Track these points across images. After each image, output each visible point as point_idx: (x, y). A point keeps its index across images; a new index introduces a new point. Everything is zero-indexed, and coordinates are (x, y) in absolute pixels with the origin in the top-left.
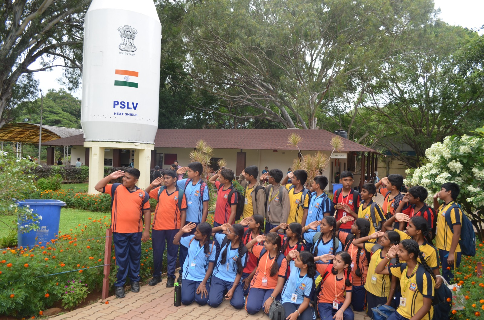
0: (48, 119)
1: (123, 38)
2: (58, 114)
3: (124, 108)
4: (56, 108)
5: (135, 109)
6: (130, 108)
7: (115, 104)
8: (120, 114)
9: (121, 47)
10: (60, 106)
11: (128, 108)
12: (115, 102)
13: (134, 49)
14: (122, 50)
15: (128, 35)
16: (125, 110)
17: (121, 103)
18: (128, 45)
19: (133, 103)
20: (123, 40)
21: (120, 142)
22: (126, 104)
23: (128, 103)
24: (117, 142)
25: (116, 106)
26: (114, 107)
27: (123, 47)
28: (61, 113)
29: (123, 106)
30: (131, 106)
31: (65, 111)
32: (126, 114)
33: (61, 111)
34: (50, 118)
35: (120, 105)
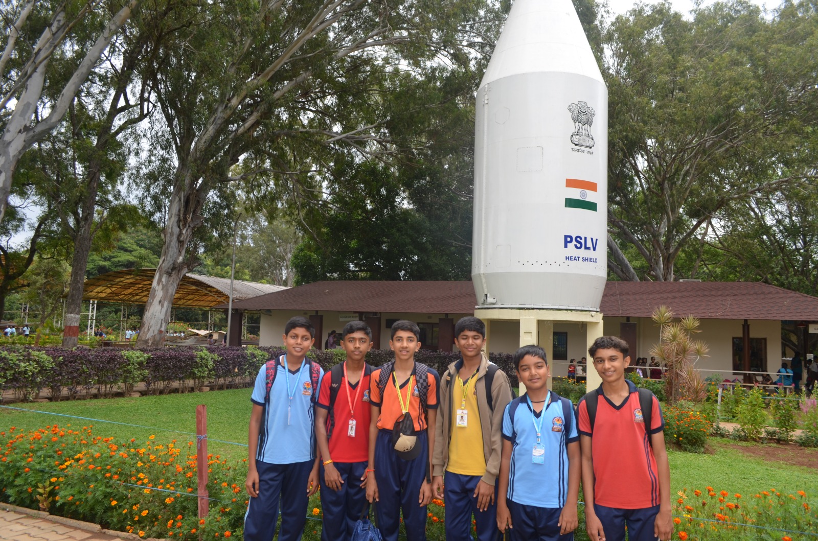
0: (116, 260)
1: (577, 123)
2: (131, 251)
3: (580, 247)
4: (126, 241)
5: (594, 249)
6: (589, 248)
7: (568, 240)
8: (575, 259)
9: (574, 138)
10: (133, 238)
11: (586, 248)
12: (566, 237)
13: (590, 143)
14: (576, 145)
15: (584, 117)
16: (582, 253)
17: (577, 241)
18: (584, 136)
19: (592, 239)
20: (577, 127)
21: (571, 310)
22: (583, 241)
23: (586, 238)
24: (567, 310)
25: (568, 244)
26: (566, 246)
27: (576, 139)
28: (135, 250)
29: (579, 245)
30: (589, 244)
31: (141, 246)
32: (585, 260)
33: (135, 247)
34: (120, 259)
35: (574, 242)
